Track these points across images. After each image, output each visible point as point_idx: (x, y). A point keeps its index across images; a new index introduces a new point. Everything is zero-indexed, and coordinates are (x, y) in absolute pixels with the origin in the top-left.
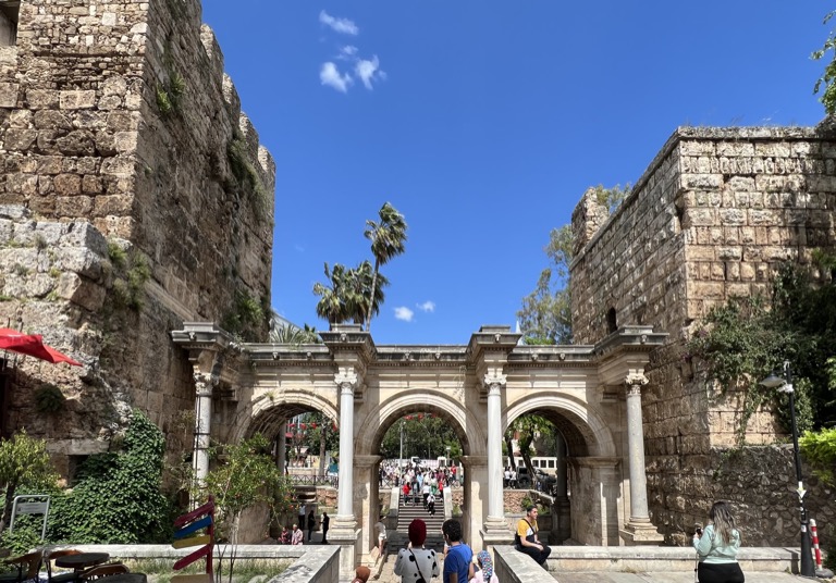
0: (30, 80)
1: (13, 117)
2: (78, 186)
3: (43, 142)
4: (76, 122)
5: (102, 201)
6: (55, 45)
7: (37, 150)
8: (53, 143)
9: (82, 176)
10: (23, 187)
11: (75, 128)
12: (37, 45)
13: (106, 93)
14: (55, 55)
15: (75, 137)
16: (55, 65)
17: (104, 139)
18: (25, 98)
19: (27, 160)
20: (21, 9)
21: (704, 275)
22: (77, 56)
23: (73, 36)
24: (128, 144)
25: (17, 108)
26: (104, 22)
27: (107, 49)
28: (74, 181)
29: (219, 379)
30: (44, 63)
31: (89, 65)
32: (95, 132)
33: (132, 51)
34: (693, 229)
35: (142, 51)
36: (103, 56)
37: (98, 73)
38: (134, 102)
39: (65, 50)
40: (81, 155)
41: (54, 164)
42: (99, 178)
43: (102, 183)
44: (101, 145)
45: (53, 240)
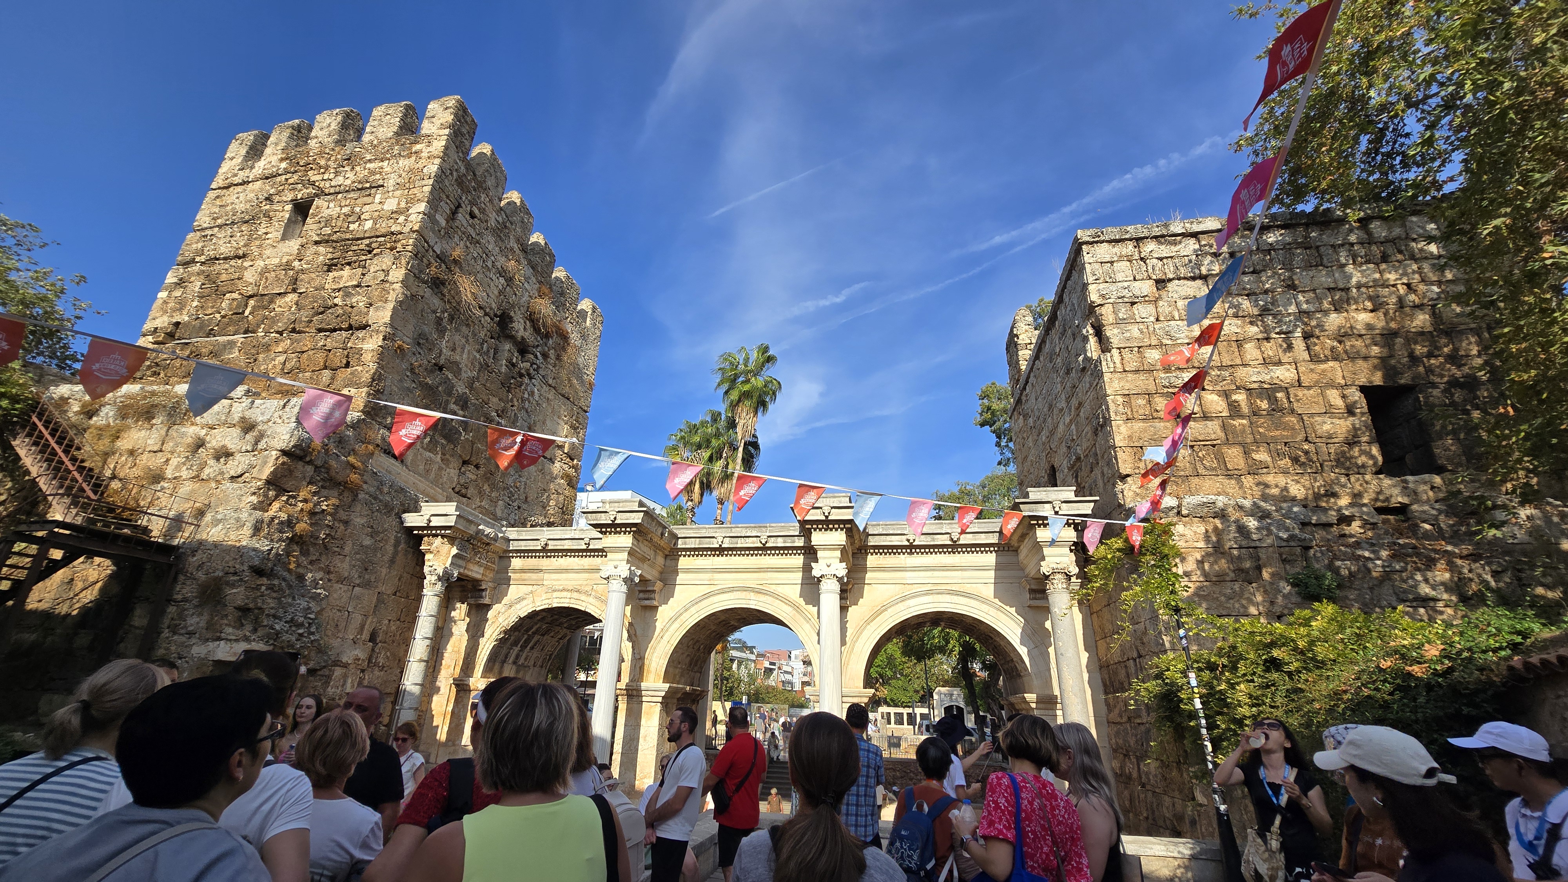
0: (305, 266)
1: (279, 301)
2: (322, 362)
3: (301, 322)
4: (336, 301)
5: (343, 375)
6: (335, 233)
7: (294, 330)
8: (310, 322)
9: (330, 351)
10: (270, 366)
11: (336, 305)
12: (318, 235)
13: (372, 270)
14: (333, 241)
15: (332, 314)
16: (331, 250)
17: (360, 313)
18: (295, 284)
19: (281, 340)
20: (313, 207)
21: (1141, 411)
22: (353, 240)
23: (354, 223)
24: (381, 316)
25: (286, 293)
26: (385, 207)
27: (383, 231)
28: (320, 357)
29: (459, 573)
30: (321, 249)
31: (362, 247)
32: (352, 307)
33: (406, 230)
34: (1115, 352)
35: (416, 228)
36: (378, 237)
37: (370, 252)
38: (398, 274)
39: (344, 236)
40: (335, 330)
41: (306, 342)
42: (346, 352)
43: (347, 356)
44: (355, 320)
45: (265, 418)
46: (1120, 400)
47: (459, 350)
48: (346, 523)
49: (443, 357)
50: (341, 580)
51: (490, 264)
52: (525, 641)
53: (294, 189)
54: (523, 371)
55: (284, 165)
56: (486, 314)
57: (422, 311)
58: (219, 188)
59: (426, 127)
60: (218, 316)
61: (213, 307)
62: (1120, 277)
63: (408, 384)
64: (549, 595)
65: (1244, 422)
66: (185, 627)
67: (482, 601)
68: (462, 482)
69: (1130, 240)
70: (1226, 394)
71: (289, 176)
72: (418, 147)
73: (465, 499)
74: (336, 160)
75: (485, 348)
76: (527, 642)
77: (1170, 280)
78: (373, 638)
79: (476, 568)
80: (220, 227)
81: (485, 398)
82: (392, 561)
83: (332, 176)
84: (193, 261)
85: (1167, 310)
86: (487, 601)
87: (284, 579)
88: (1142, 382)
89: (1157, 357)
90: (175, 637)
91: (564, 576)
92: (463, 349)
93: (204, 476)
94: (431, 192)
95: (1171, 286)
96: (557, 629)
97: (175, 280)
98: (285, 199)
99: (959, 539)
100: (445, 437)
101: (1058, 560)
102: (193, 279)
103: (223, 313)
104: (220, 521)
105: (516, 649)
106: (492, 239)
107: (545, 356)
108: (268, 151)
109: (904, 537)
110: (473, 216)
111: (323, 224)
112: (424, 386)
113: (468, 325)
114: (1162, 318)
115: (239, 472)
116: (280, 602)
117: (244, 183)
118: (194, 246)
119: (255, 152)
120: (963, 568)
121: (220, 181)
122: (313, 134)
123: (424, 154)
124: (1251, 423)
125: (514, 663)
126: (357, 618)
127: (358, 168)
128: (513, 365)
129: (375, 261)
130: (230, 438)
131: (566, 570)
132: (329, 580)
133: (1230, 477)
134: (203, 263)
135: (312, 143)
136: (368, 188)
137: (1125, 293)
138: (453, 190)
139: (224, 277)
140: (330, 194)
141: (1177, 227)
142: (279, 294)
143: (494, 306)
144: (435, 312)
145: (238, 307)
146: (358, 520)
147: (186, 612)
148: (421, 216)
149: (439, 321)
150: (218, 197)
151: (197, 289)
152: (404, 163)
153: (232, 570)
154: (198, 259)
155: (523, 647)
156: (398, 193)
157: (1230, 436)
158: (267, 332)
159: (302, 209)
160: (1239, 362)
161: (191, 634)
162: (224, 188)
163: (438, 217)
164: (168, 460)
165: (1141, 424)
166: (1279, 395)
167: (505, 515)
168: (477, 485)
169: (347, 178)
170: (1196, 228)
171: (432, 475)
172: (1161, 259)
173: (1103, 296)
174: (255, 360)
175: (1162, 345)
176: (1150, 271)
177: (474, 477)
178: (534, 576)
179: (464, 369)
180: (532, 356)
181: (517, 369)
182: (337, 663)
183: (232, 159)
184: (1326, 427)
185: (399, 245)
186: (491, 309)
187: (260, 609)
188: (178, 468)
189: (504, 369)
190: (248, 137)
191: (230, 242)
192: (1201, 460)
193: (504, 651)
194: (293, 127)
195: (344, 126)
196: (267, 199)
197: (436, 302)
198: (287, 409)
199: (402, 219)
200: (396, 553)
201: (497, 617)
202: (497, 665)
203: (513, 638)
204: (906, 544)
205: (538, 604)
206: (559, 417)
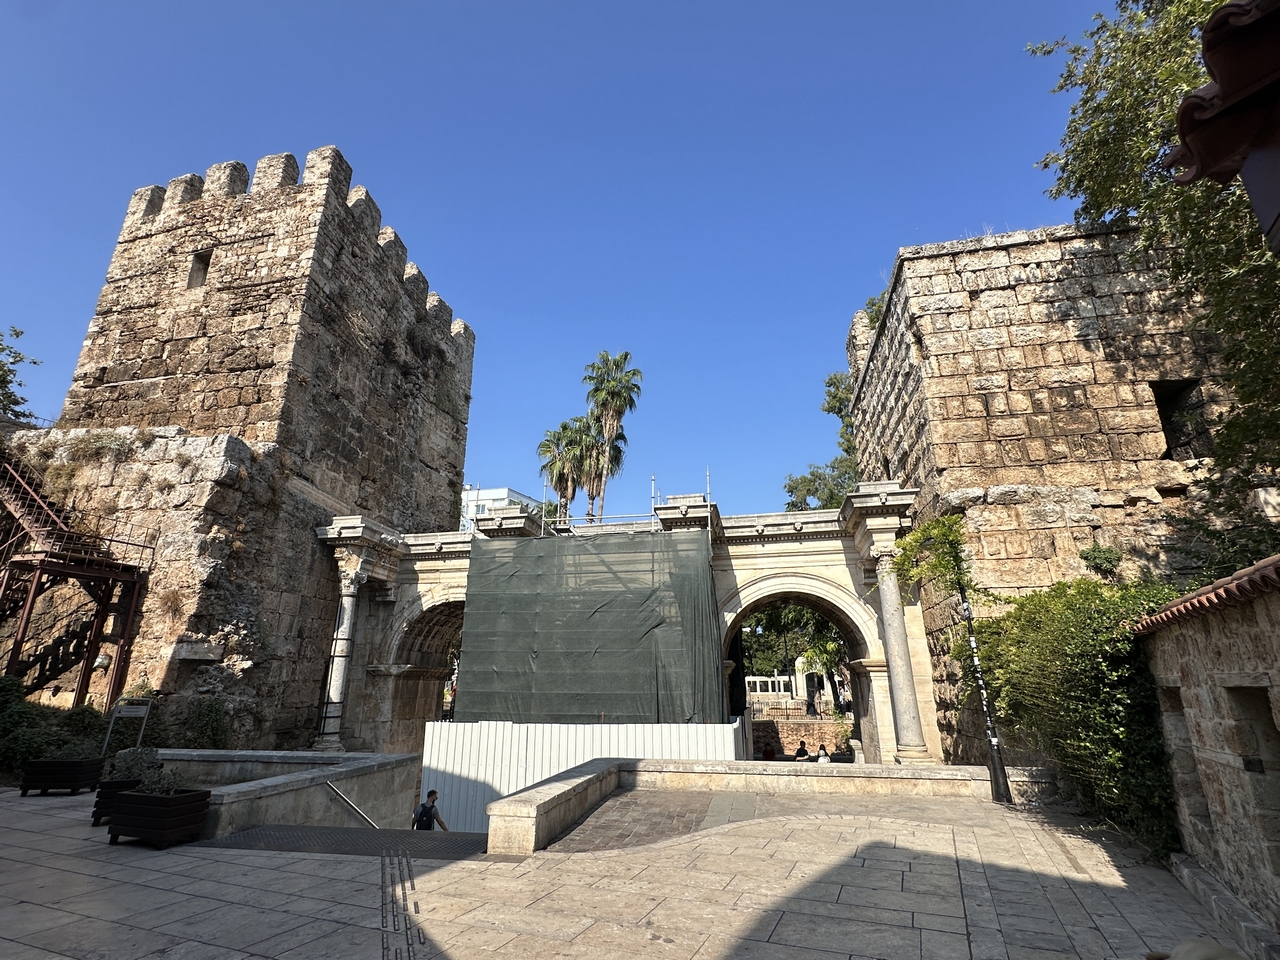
0: (211, 312)
1: (193, 345)
2: (237, 398)
3: (214, 363)
4: (243, 343)
5: (256, 409)
6: (236, 280)
7: (208, 371)
8: (222, 362)
9: (242, 388)
10: (191, 404)
11: (243, 347)
12: (220, 283)
13: (272, 314)
14: (234, 288)
15: (241, 355)
16: (233, 296)
17: (265, 354)
18: (205, 328)
19: (198, 380)
20: (213, 256)
21: (955, 412)
22: (252, 286)
23: (251, 270)
24: (285, 355)
25: (197, 337)
26: (278, 254)
27: (278, 276)
28: (234, 394)
29: (368, 576)
30: (225, 296)
31: (261, 292)
32: (258, 348)
33: (299, 274)
34: (933, 359)
35: (307, 273)
36: (274, 282)
37: (268, 297)
38: (295, 317)
39: (243, 283)
40: (244, 370)
41: (220, 381)
42: (256, 389)
43: (258, 393)
44: (262, 359)
45: (198, 453)
46: (937, 402)
47: (351, 378)
48: (271, 538)
49: (338, 386)
50: (271, 588)
51: (372, 298)
52: (427, 632)
53: (194, 241)
54: (407, 392)
55: (182, 218)
56: (372, 344)
57: (318, 346)
58: (126, 242)
59: (308, 177)
60: (139, 360)
61: (134, 352)
62: (937, 290)
63: (311, 413)
64: (446, 592)
65: (1046, 417)
66: (152, 633)
67: (388, 599)
68: (362, 495)
69: (947, 255)
70: (1030, 394)
71: (188, 228)
72: (301, 197)
73: (366, 511)
74: (229, 211)
75: (373, 375)
76: (429, 632)
77: (982, 291)
78: (300, 634)
79: (381, 571)
80: (130, 278)
81: (376, 419)
82: (311, 569)
83: (227, 227)
84: (109, 311)
85: (980, 318)
86: (392, 598)
87: (228, 590)
88: (956, 386)
89: (970, 362)
90: (145, 642)
91: (458, 574)
92: (355, 377)
93: (152, 505)
94: (318, 240)
95: (983, 297)
96: (454, 620)
97: (97, 329)
98: (187, 250)
99: (801, 528)
100: (345, 458)
101: (885, 544)
102: (112, 327)
103: (143, 357)
104: (170, 543)
105: (421, 639)
106: (372, 274)
107: (426, 376)
108: (166, 205)
109: (753, 529)
110: (354, 255)
111: (223, 272)
112: (324, 413)
113: (357, 355)
114: (974, 327)
115: (181, 501)
116: (226, 609)
117: (147, 236)
118: (110, 297)
119: (154, 206)
120: (806, 554)
121: (126, 235)
122: (205, 188)
123: (308, 203)
124: (1052, 419)
125: (419, 650)
126: (287, 619)
127: (249, 219)
128: (398, 387)
129: (274, 305)
130: (169, 472)
132: (262, 588)
133: (1031, 466)
134: (120, 313)
135: (205, 196)
136: (260, 237)
137: (942, 304)
138: (336, 234)
139: (140, 325)
140: (226, 244)
141: (989, 242)
142: (191, 339)
143: (378, 335)
144: (329, 347)
145: (156, 352)
146: (281, 535)
147: (151, 621)
148: (311, 261)
149: (333, 354)
150: (125, 250)
151: (117, 337)
152: (290, 211)
153: (186, 584)
154: (114, 309)
155: (426, 637)
156: (288, 241)
157: (1035, 431)
158: (184, 374)
159: (203, 259)
160: (1042, 363)
161: (157, 638)
162: (131, 241)
163: (325, 260)
164: (119, 493)
165: (955, 423)
166: (1077, 392)
167: (400, 522)
168: (375, 498)
169: (241, 228)
170: (1006, 241)
171: (338, 492)
172: (974, 272)
173: (922, 308)
174: (177, 399)
175: (974, 351)
176: (965, 283)
177: (371, 491)
178: (431, 575)
179: (357, 395)
180: (414, 378)
181: (402, 391)
182: (274, 657)
183: (134, 213)
184: (1117, 420)
185: (293, 290)
186: (376, 338)
187: (211, 615)
188: (128, 499)
189: (391, 392)
190: (146, 191)
191: (141, 292)
192: (1008, 453)
193: (410, 641)
194: (186, 182)
195: (232, 180)
196: (170, 251)
197: (329, 338)
198: (216, 445)
199: (294, 265)
200: (313, 561)
201: (402, 612)
202: (405, 653)
203: (417, 629)
204: (756, 534)
205: (437, 599)
206: (441, 431)
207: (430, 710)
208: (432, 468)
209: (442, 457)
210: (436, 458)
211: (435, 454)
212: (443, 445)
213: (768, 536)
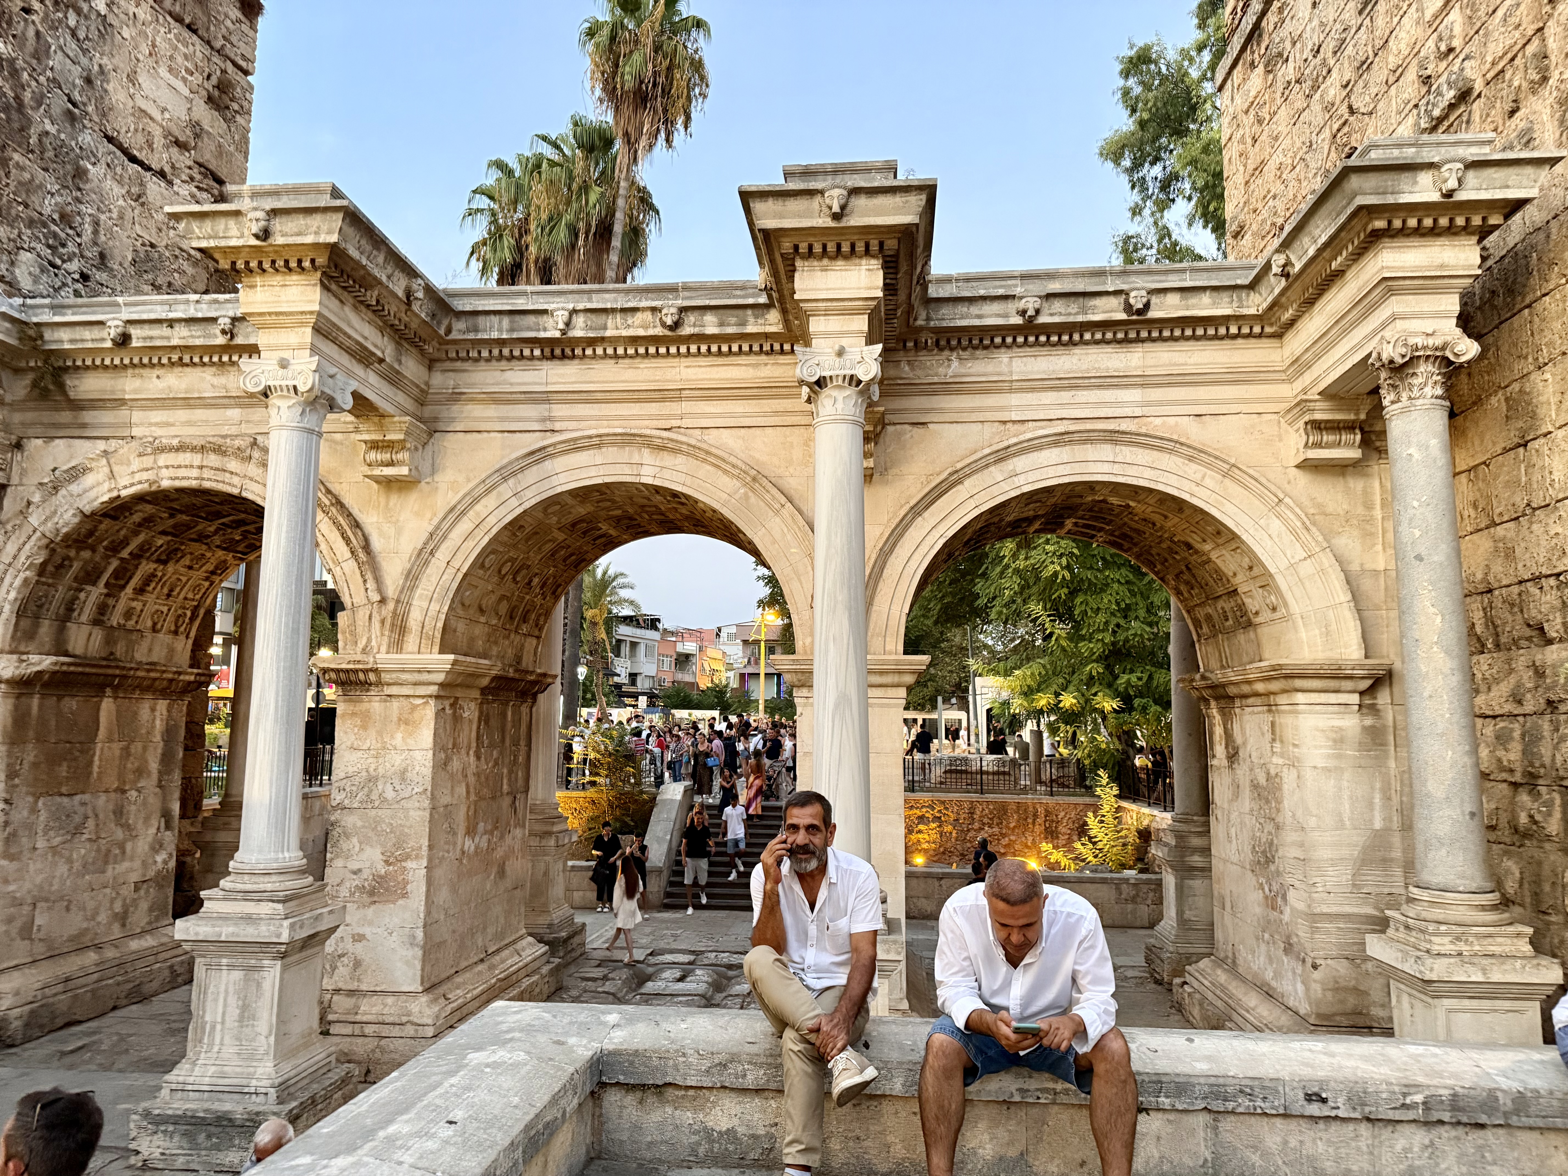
52: (116, 574)
64: (148, 461)
76: (122, 576)
91: (182, 415)
96: (199, 549)
99: (1147, 306)
101: (1428, 326)
105: (95, 590)
109: (1012, 307)
120: (1145, 382)
125: (96, 622)
131: (187, 402)
155: (114, 588)
178: (106, 417)
193: (60, 593)
201: (23, 513)
202: (46, 629)
203: (76, 565)
204: (1018, 320)
205: (124, 481)
206: (171, 70)
207: (140, 772)
208: (148, 168)
209: (177, 143)
210: (159, 141)
211: (157, 132)
212: (179, 111)
213: (1048, 329)
